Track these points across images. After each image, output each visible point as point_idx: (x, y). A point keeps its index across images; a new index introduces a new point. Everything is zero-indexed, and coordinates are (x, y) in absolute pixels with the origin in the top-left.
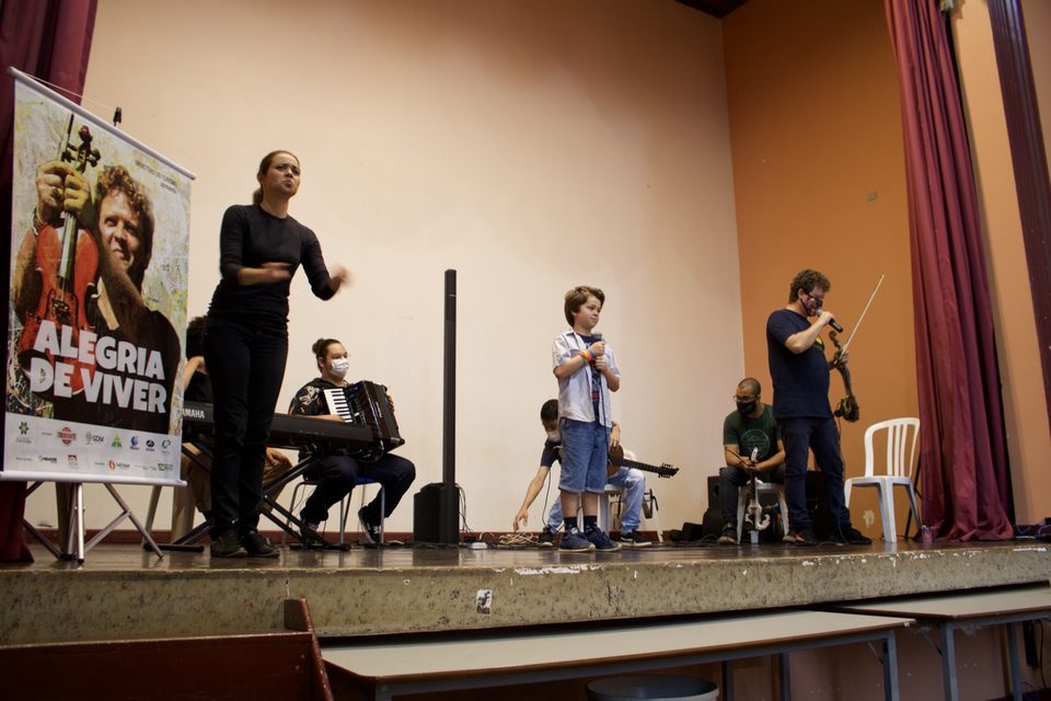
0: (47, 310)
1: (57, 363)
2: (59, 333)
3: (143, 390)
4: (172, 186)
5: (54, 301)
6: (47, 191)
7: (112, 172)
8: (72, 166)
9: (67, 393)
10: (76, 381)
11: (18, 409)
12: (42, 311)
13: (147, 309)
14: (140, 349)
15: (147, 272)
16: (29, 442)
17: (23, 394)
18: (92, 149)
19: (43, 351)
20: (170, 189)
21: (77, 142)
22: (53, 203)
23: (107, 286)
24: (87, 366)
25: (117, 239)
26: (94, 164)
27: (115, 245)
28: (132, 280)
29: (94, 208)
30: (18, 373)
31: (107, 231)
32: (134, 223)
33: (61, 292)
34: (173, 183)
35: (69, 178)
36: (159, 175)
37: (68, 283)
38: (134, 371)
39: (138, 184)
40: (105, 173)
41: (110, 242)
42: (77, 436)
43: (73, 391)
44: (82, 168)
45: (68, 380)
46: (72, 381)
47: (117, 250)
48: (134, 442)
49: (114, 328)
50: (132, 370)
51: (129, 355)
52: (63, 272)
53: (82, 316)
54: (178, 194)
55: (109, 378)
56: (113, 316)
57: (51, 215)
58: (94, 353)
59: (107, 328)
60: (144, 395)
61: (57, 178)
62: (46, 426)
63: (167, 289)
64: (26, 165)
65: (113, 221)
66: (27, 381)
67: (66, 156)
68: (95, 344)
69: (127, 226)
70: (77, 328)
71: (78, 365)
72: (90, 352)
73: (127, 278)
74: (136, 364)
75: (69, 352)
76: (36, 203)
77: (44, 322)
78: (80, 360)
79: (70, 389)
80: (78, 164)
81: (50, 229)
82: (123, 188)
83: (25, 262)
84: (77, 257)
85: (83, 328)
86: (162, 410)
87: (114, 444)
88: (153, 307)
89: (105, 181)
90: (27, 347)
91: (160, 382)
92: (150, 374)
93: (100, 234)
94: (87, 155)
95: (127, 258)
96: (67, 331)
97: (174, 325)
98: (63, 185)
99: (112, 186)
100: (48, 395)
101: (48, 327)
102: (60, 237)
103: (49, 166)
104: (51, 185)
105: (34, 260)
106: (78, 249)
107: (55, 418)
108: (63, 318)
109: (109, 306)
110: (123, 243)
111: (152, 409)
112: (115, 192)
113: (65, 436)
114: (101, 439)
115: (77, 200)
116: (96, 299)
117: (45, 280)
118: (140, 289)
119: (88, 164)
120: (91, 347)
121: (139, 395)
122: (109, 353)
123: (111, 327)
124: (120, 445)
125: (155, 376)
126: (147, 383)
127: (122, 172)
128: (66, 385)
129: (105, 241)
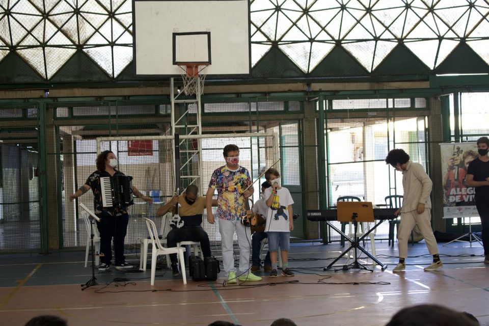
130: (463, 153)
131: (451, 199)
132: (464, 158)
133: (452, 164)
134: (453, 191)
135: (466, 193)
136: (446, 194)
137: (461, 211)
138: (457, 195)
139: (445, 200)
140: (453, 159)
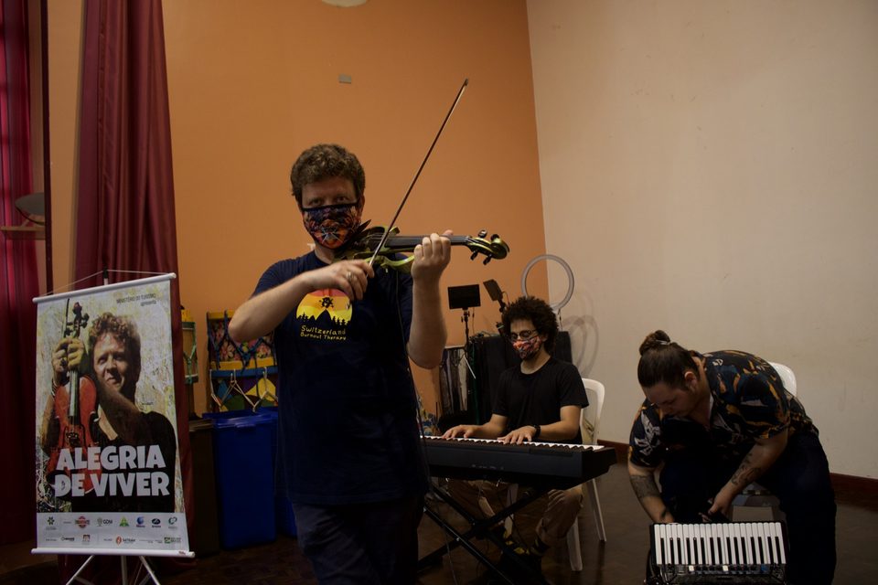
0: (64, 441)
1: (73, 475)
2: (73, 454)
3: (145, 480)
4: (151, 299)
5: (68, 435)
6: (57, 363)
7: (99, 322)
8: (70, 337)
9: (81, 493)
10: (87, 484)
11: (46, 509)
12: (61, 443)
13: (142, 413)
14: (138, 448)
15: (138, 384)
16: (54, 529)
17: (49, 500)
18: (83, 315)
19: (62, 469)
20: (150, 303)
21: (72, 317)
22: (62, 369)
23: (104, 410)
24: (95, 471)
25: (108, 371)
26: (85, 325)
27: (108, 376)
28: (125, 396)
29: (88, 357)
30: (46, 488)
31: (100, 368)
32: (121, 350)
33: (72, 426)
34: (152, 296)
35: (70, 346)
36: (138, 298)
37: (76, 420)
38: (136, 466)
39: (120, 317)
40: (93, 327)
41: (103, 375)
42: (91, 522)
43: (85, 490)
44: (78, 334)
45: (81, 484)
46: (85, 484)
47: (110, 379)
48: (140, 521)
49: (114, 438)
50: (133, 466)
51: (130, 455)
52: (72, 412)
53: (88, 437)
54: (159, 303)
55: (113, 477)
56: (111, 429)
57: (61, 379)
58: (100, 461)
59: (108, 439)
60: (147, 483)
61: (63, 351)
62: (68, 517)
63: (160, 389)
64: (45, 354)
65: (104, 358)
66: (53, 490)
67: (67, 332)
68: (100, 454)
69: (116, 356)
70: (86, 447)
71: (88, 472)
72: (96, 461)
73: (121, 396)
74: (136, 461)
75: (81, 465)
76: (52, 375)
77: (62, 450)
78: (89, 468)
79: (83, 490)
80: (75, 332)
81: (62, 388)
82: (109, 329)
83: (48, 417)
84: (80, 399)
85: (90, 446)
86: (165, 492)
87: (121, 525)
88: (147, 410)
89: (95, 331)
90: (52, 470)
91: (162, 470)
92: (150, 465)
93: (95, 373)
94: (80, 322)
95: (118, 381)
96: (79, 451)
98: (66, 355)
99: (99, 334)
100: (69, 497)
101: (65, 452)
102: (68, 390)
103: (58, 346)
104: (59, 358)
105: (54, 413)
106: (81, 392)
107: (73, 511)
108: (75, 443)
109: (107, 423)
110: (114, 371)
112: (103, 336)
113: (81, 522)
114: (111, 522)
115: (76, 358)
116: (98, 422)
117: (61, 423)
118: (133, 400)
119: (81, 328)
120: (97, 457)
121: (141, 484)
122: (111, 458)
123: (110, 438)
124: (127, 525)
125: (156, 466)
126: (149, 474)
127: (106, 317)
128: (80, 488)
129: (99, 377)
130: (90, 324)
131: (62, 486)
132: (93, 341)
133: (64, 364)
134: (65, 459)
135: (97, 467)
136: (46, 468)
137: (86, 530)
138: (76, 471)
139: (42, 487)
140: (64, 346)
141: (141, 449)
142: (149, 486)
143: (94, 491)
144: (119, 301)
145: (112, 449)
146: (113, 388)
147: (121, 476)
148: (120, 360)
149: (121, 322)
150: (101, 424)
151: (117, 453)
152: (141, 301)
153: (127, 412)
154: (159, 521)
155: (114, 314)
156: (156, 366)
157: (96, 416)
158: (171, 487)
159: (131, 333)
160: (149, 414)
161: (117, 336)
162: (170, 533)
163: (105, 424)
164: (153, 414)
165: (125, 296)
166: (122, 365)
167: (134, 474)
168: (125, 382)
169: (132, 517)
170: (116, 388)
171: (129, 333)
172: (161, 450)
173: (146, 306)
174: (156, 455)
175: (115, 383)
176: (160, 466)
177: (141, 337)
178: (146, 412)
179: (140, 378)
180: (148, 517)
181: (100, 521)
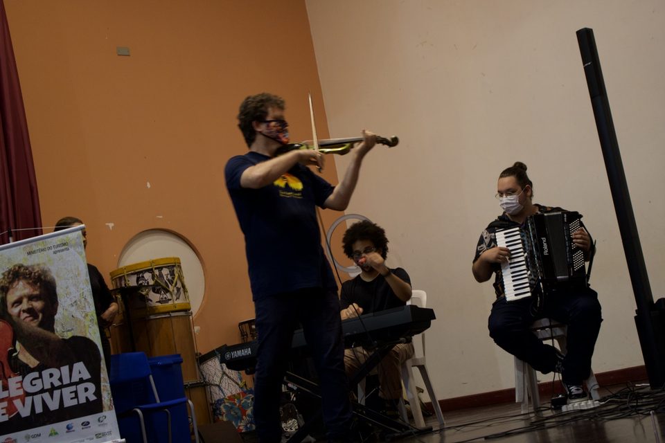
3: (71, 392)
4: (64, 248)
7: (9, 273)
9: (5, 418)
10: (11, 409)
13: (63, 339)
14: (62, 368)
15: (56, 317)
20: (63, 250)
23: (23, 344)
24: (18, 397)
25: (24, 311)
27: (24, 315)
28: (44, 329)
31: (14, 311)
32: (37, 292)
34: (64, 244)
36: (50, 248)
38: (60, 384)
39: (33, 267)
40: (4, 278)
41: (19, 316)
42: (18, 440)
43: (9, 415)
45: (4, 411)
46: (8, 410)
47: (26, 317)
48: (69, 428)
49: (36, 365)
50: (57, 384)
53: (7, 370)
54: (71, 250)
55: (38, 399)
58: (22, 387)
59: (30, 367)
60: (73, 395)
63: (80, 317)
65: (19, 302)
68: (21, 382)
69: (31, 298)
70: (6, 378)
71: (10, 400)
72: (18, 389)
73: (40, 330)
74: (60, 379)
75: (2, 395)
78: (11, 396)
79: (7, 415)
82: (21, 277)
85: (10, 377)
86: (93, 398)
87: (51, 435)
88: (68, 335)
89: (6, 282)
91: (88, 381)
93: (10, 316)
95: (36, 317)
97: (91, 338)
99: (11, 282)
109: (28, 354)
110: (31, 312)
111: (82, 400)
112: (15, 284)
113: (8, 442)
114: (39, 435)
118: (53, 330)
120: (19, 385)
121: (68, 397)
122: (34, 382)
123: (31, 366)
124: (56, 434)
125: (81, 379)
126: (74, 387)
127: (17, 268)
128: (3, 414)
129: (15, 318)
141: (65, 369)
142: (76, 397)
143: (18, 414)
144: (29, 253)
145: (36, 374)
146: (31, 325)
147: (46, 396)
148: (37, 301)
149: (33, 269)
150: (21, 357)
151: (41, 377)
152: (53, 250)
153: (47, 341)
154: (88, 423)
155: (25, 264)
156: (74, 300)
157: (15, 350)
158: (98, 393)
159: (45, 277)
160: (70, 339)
161: (31, 281)
162: (101, 430)
163: (24, 355)
164: (74, 338)
165: (35, 248)
166: (38, 305)
167: (60, 390)
168: (42, 319)
169: (60, 426)
170: (34, 324)
171: (42, 277)
172: (85, 365)
173: (58, 254)
174: (81, 370)
175: (32, 320)
176: (84, 379)
177: (56, 279)
178: (68, 338)
179: (58, 311)
180: (77, 422)
181: (28, 437)
